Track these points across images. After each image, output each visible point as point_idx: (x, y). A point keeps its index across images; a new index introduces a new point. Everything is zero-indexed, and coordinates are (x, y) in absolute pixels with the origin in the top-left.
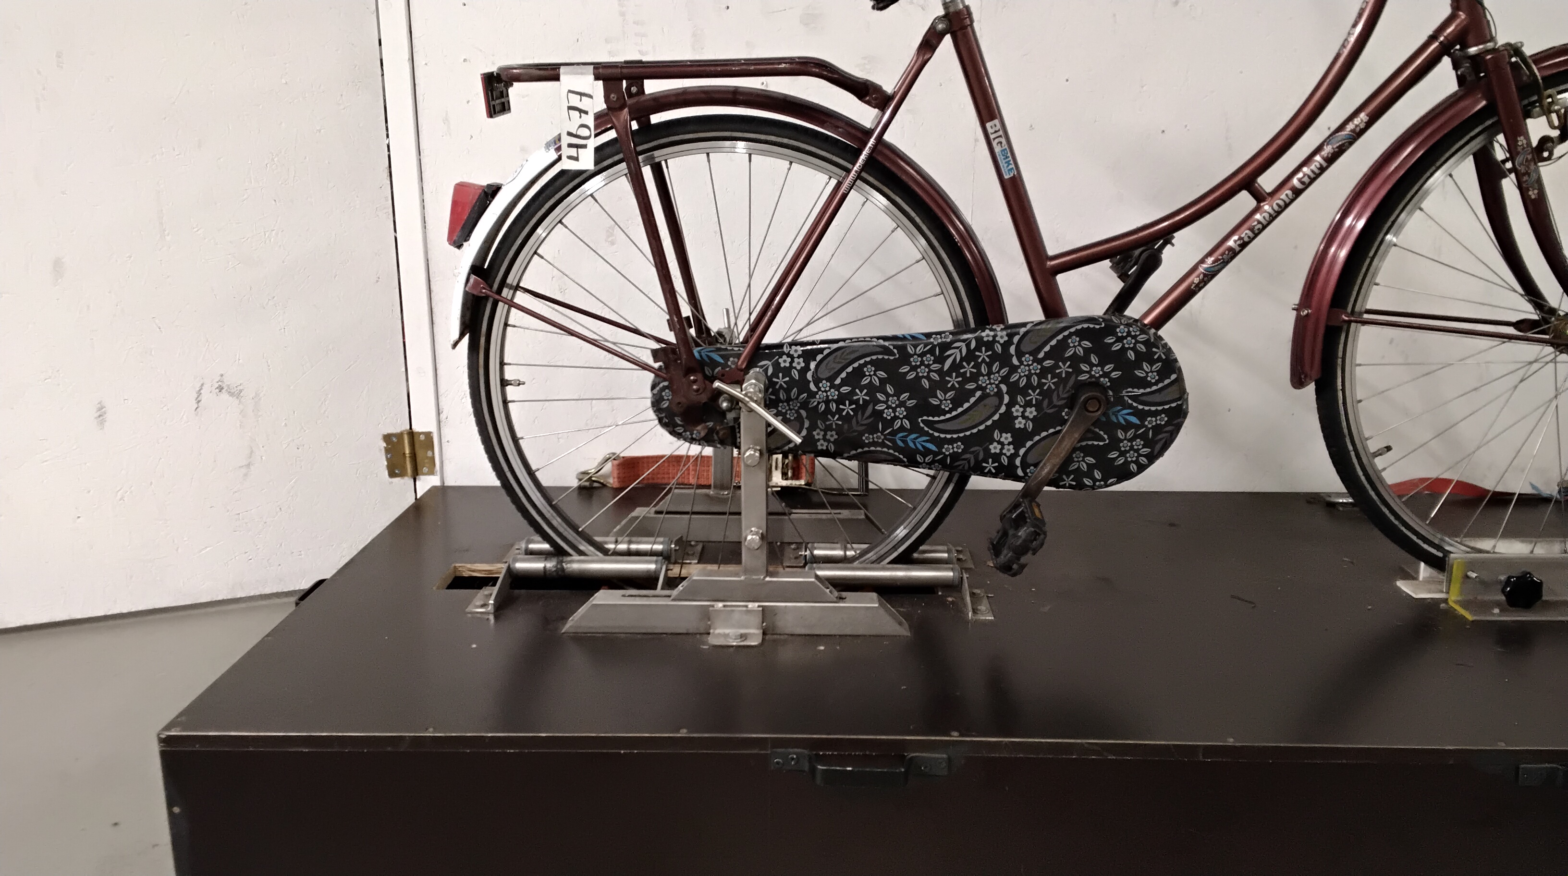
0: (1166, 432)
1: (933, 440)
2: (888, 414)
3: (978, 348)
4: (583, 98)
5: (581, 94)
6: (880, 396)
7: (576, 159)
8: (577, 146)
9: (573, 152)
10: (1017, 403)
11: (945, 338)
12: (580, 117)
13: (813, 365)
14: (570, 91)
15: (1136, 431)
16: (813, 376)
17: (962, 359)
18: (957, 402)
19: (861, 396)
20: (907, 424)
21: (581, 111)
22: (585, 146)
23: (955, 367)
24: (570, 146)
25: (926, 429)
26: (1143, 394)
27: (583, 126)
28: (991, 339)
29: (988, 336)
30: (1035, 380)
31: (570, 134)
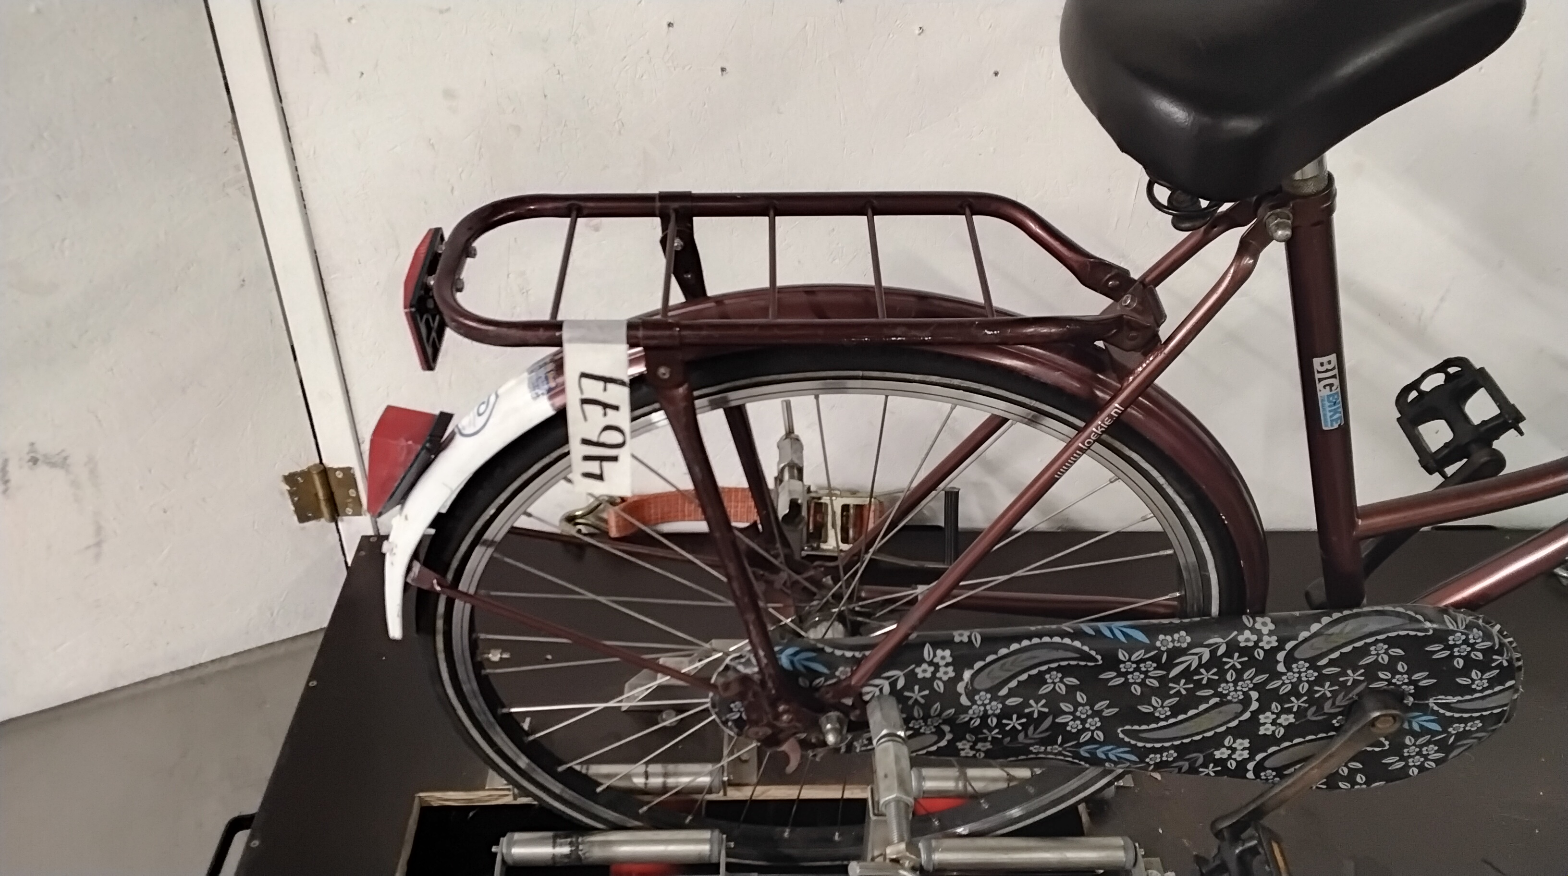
0: (1475, 738)
1: (1134, 750)
2: (1073, 726)
3: (1228, 654)
4: (610, 386)
5: (607, 380)
6: (1065, 707)
7: (600, 477)
8: (602, 459)
9: (593, 467)
10: (1269, 709)
11: (1179, 641)
12: (605, 414)
13: (967, 675)
14: (584, 375)
15: (1432, 737)
16: (966, 687)
17: (1200, 665)
18: (1175, 710)
19: (1036, 707)
20: (1100, 736)
21: (605, 406)
22: (615, 459)
23: (1187, 674)
24: (587, 458)
25: (1127, 739)
26: (1459, 701)
27: (608, 428)
28: (1251, 644)
29: (1247, 640)
30: (1304, 688)
31: (586, 442)
